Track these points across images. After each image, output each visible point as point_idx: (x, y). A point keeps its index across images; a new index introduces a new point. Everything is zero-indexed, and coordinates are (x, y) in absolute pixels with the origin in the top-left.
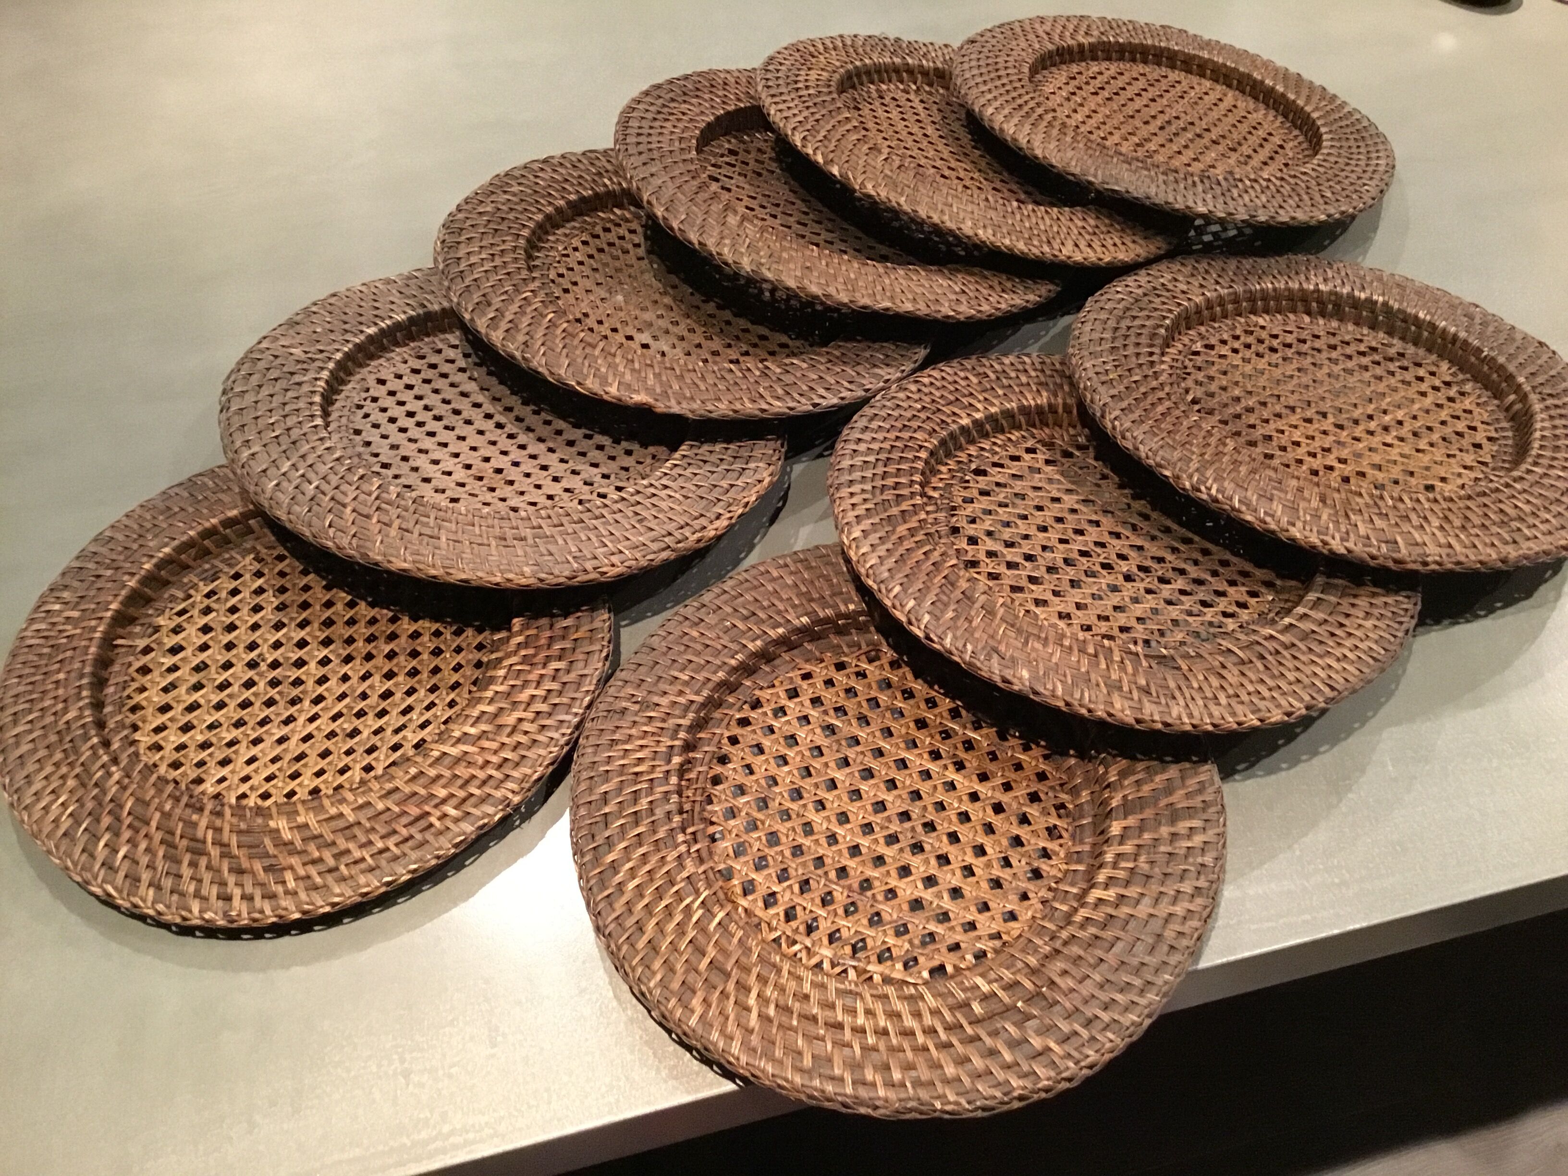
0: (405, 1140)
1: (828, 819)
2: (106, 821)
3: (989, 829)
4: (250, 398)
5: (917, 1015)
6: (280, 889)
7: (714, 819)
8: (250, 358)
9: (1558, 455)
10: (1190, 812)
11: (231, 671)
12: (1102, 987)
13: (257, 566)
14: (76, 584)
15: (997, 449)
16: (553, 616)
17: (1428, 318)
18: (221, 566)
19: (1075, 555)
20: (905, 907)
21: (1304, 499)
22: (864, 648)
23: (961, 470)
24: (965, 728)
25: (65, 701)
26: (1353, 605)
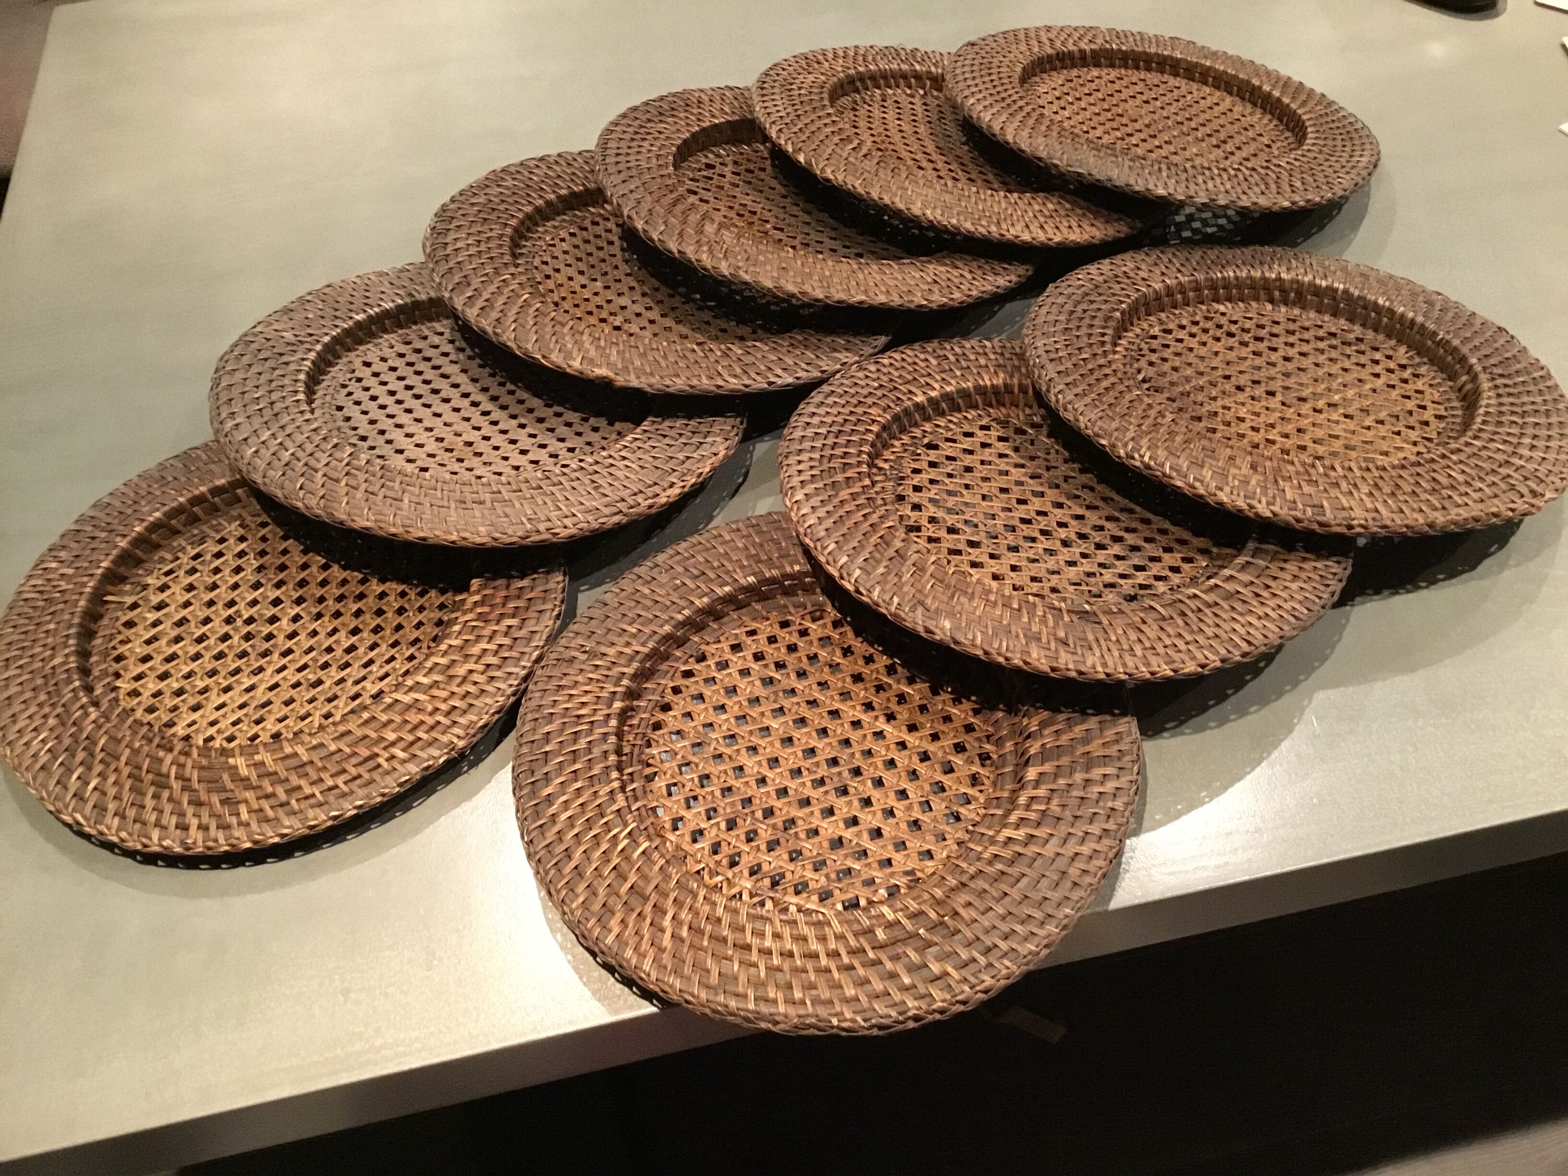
0: (339, 1052)
1: (759, 763)
2: (81, 756)
3: (914, 775)
4: (239, 376)
5: (823, 939)
6: (234, 820)
7: (651, 761)
8: (245, 340)
9: (1500, 430)
10: (1106, 759)
11: (209, 626)
12: (1003, 918)
13: (242, 531)
14: (73, 545)
15: (952, 426)
16: (510, 577)
17: (1387, 304)
18: (208, 531)
19: (1016, 523)
20: (826, 844)
21: (1236, 467)
22: (810, 608)
23: (914, 445)
24: (899, 682)
25: (53, 649)
26: (1282, 569)
